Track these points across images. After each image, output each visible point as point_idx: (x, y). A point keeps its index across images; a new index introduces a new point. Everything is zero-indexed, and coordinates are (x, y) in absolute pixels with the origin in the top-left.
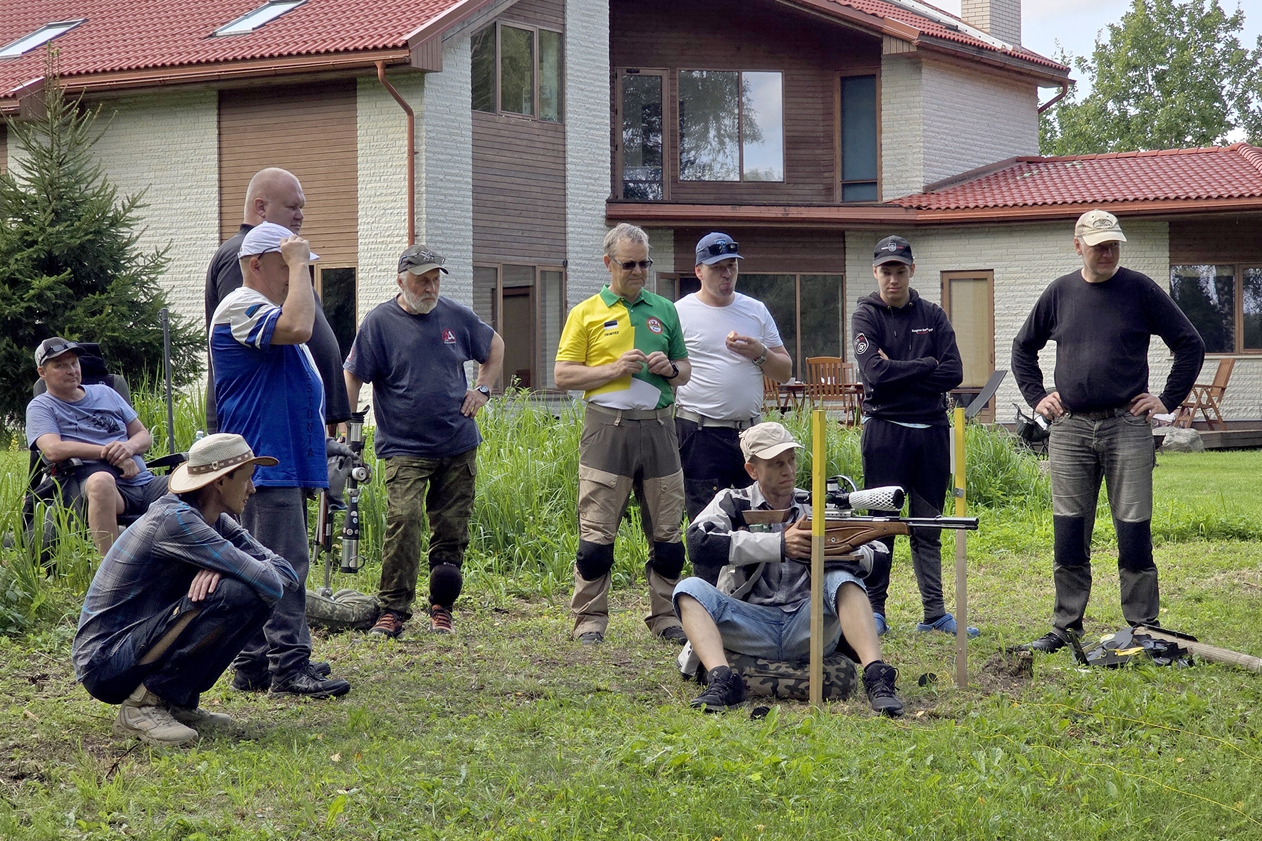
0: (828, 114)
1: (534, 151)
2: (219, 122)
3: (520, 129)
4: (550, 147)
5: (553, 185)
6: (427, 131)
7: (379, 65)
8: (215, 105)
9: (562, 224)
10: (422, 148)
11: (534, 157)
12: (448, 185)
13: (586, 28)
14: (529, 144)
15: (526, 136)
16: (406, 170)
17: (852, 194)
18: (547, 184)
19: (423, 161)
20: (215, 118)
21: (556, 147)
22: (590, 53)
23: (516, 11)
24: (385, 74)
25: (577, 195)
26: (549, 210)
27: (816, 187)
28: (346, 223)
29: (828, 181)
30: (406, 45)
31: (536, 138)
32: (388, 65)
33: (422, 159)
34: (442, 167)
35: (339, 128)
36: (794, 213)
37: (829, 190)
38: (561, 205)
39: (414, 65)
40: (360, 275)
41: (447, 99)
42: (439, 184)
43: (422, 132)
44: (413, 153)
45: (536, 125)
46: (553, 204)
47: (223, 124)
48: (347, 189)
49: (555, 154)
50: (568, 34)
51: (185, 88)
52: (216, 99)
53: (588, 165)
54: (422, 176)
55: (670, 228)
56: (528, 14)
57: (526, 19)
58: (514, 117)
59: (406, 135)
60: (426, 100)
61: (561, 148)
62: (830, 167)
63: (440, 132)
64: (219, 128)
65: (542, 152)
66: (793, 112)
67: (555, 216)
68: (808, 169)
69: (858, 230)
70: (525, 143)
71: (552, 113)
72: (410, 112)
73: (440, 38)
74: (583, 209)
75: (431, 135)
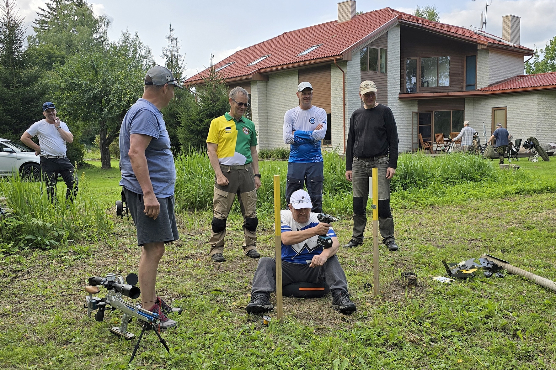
0: (463, 67)
1: (379, 81)
2: (299, 78)
3: (374, 75)
4: (383, 79)
5: (384, 90)
6: (348, 77)
7: (335, 60)
8: (298, 74)
9: (386, 100)
10: (346, 81)
11: (379, 83)
12: (354, 91)
13: (393, 47)
14: (377, 79)
15: (376, 77)
16: (343, 87)
17: (469, 88)
18: (382, 90)
19: (347, 85)
20: (298, 77)
21: (385, 80)
22: (394, 54)
23: (373, 44)
24: (337, 62)
25: (391, 92)
26: (382, 96)
27: (459, 87)
28: (328, 102)
29: (462, 85)
30: (341, 54)
31: (379, 77)
32: (337, 60)
33: (346, 84)
34: (352, 86)
35: (327, 77)
36: (450, 94)
37: (462, 87)
38: (386, 95)
39: (343, 59)
40: (332, 115)
41: (353, 68)
42: (352, 91)
43: (347, 77)
44: (344, 83)
45: (379, 74)
46: (384, 95)
47: (300, 78)
48: (329, 93)
49: (384, 81)
50: (388, 49)
51: (290, 70)
52: (298, 72)
53: (394, 84)
54: (347, 89)
55: (417, 100)
56: (377, 44)
57: (376, 46)
58: (373, 72)
59: (343, 78)
60: (347, 69)
61: (386, 80)
62: (463, 81)
63: (351, 77)
64: (299, 79)
65: (381, 81)
66: (453, 67)
67: (384, 98)
68: (456, 82)
69: (468, 98)
70: (376, 79)
71: (384, 70)
72: (343, 72)
73: (351, 52)
74: (392, 96)
75: (349, 78)
